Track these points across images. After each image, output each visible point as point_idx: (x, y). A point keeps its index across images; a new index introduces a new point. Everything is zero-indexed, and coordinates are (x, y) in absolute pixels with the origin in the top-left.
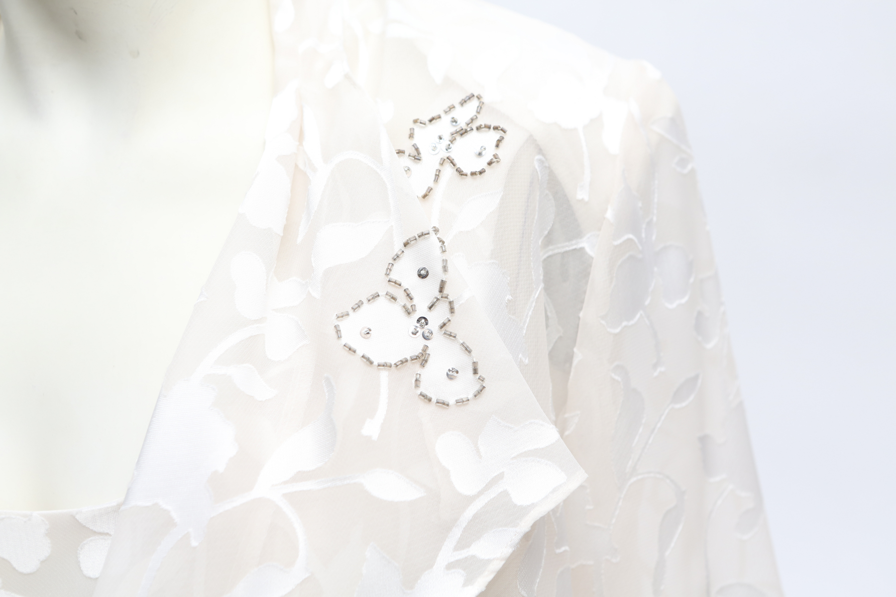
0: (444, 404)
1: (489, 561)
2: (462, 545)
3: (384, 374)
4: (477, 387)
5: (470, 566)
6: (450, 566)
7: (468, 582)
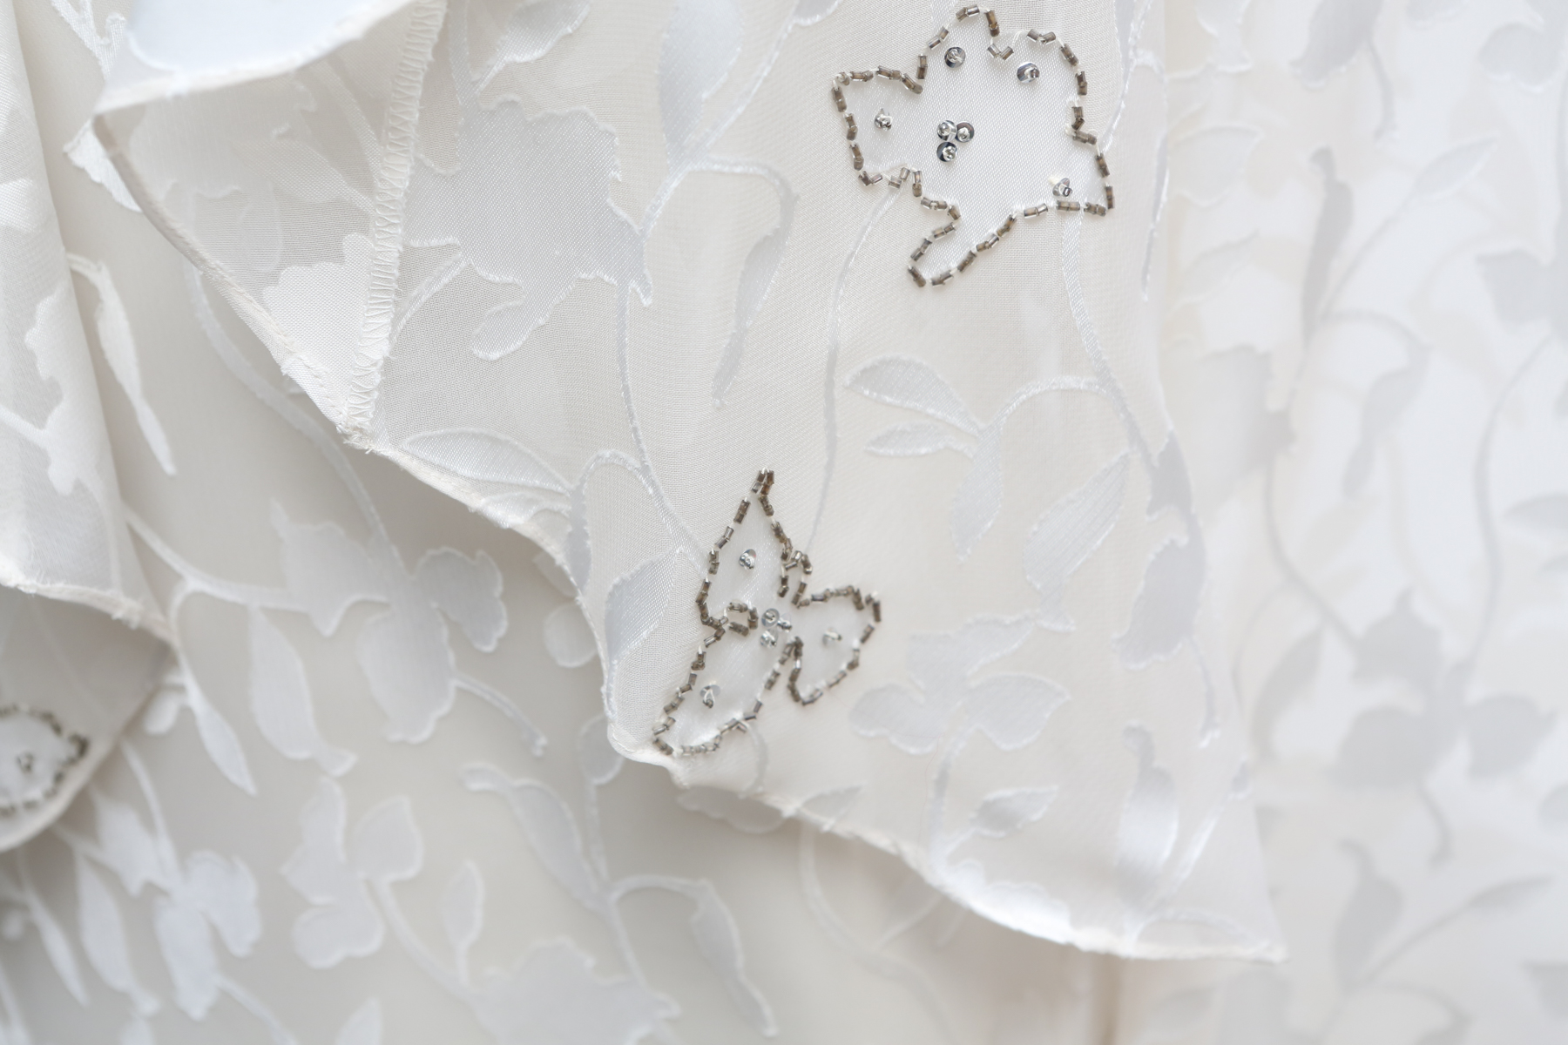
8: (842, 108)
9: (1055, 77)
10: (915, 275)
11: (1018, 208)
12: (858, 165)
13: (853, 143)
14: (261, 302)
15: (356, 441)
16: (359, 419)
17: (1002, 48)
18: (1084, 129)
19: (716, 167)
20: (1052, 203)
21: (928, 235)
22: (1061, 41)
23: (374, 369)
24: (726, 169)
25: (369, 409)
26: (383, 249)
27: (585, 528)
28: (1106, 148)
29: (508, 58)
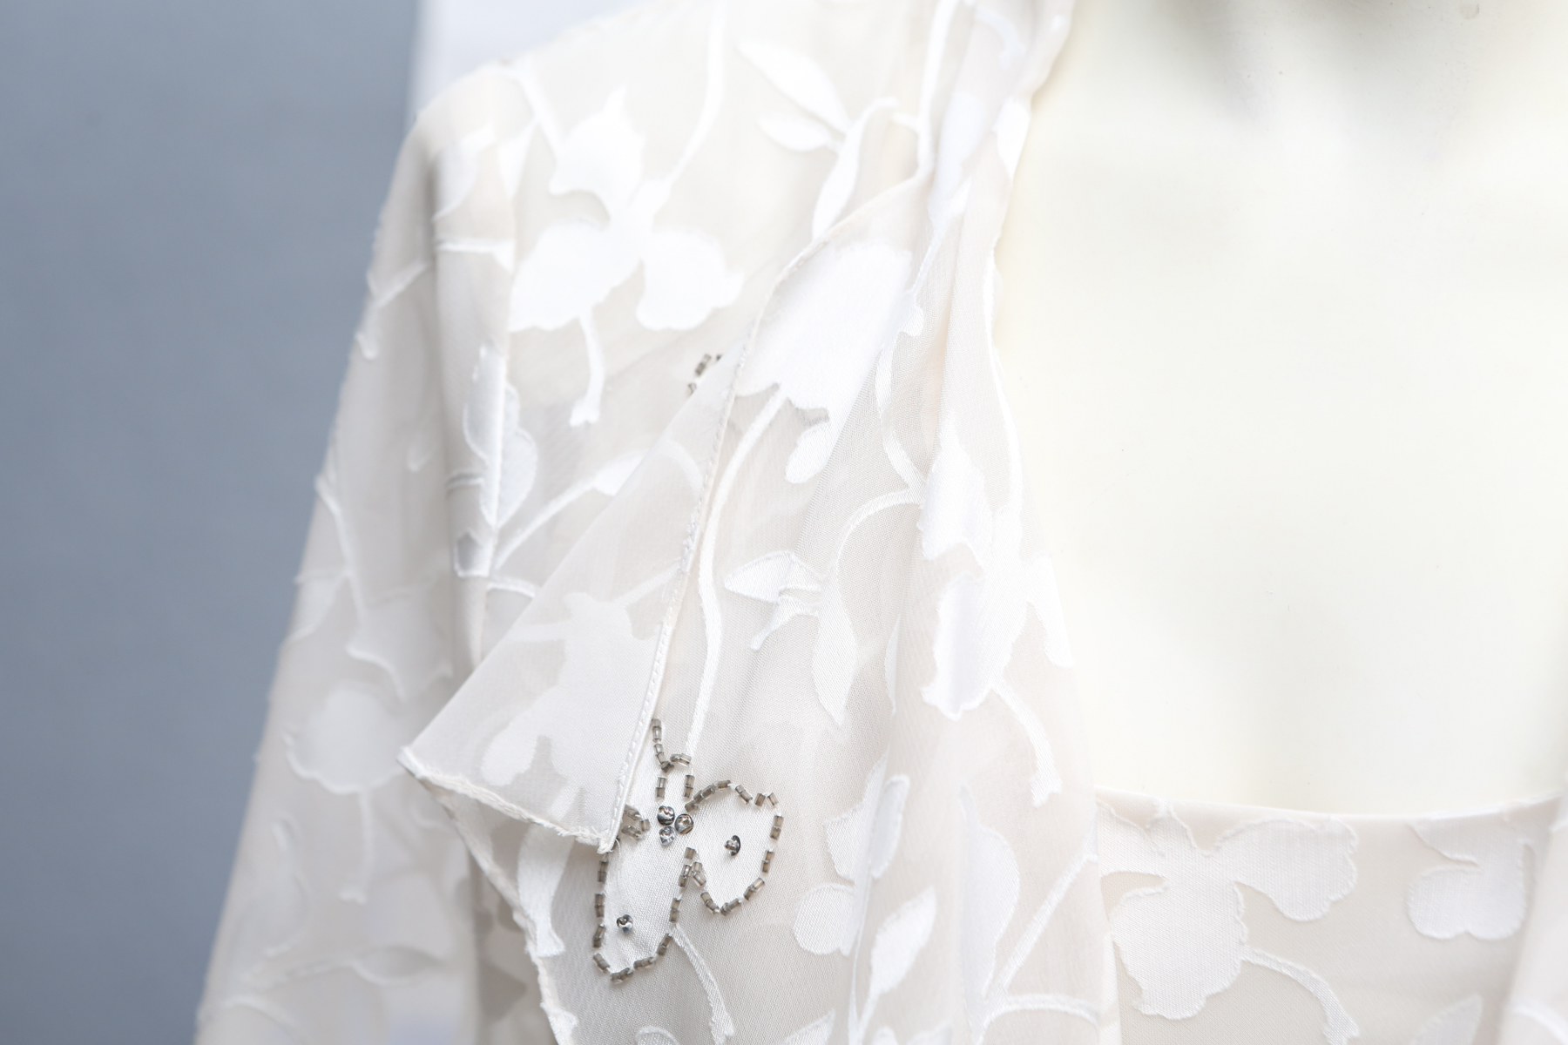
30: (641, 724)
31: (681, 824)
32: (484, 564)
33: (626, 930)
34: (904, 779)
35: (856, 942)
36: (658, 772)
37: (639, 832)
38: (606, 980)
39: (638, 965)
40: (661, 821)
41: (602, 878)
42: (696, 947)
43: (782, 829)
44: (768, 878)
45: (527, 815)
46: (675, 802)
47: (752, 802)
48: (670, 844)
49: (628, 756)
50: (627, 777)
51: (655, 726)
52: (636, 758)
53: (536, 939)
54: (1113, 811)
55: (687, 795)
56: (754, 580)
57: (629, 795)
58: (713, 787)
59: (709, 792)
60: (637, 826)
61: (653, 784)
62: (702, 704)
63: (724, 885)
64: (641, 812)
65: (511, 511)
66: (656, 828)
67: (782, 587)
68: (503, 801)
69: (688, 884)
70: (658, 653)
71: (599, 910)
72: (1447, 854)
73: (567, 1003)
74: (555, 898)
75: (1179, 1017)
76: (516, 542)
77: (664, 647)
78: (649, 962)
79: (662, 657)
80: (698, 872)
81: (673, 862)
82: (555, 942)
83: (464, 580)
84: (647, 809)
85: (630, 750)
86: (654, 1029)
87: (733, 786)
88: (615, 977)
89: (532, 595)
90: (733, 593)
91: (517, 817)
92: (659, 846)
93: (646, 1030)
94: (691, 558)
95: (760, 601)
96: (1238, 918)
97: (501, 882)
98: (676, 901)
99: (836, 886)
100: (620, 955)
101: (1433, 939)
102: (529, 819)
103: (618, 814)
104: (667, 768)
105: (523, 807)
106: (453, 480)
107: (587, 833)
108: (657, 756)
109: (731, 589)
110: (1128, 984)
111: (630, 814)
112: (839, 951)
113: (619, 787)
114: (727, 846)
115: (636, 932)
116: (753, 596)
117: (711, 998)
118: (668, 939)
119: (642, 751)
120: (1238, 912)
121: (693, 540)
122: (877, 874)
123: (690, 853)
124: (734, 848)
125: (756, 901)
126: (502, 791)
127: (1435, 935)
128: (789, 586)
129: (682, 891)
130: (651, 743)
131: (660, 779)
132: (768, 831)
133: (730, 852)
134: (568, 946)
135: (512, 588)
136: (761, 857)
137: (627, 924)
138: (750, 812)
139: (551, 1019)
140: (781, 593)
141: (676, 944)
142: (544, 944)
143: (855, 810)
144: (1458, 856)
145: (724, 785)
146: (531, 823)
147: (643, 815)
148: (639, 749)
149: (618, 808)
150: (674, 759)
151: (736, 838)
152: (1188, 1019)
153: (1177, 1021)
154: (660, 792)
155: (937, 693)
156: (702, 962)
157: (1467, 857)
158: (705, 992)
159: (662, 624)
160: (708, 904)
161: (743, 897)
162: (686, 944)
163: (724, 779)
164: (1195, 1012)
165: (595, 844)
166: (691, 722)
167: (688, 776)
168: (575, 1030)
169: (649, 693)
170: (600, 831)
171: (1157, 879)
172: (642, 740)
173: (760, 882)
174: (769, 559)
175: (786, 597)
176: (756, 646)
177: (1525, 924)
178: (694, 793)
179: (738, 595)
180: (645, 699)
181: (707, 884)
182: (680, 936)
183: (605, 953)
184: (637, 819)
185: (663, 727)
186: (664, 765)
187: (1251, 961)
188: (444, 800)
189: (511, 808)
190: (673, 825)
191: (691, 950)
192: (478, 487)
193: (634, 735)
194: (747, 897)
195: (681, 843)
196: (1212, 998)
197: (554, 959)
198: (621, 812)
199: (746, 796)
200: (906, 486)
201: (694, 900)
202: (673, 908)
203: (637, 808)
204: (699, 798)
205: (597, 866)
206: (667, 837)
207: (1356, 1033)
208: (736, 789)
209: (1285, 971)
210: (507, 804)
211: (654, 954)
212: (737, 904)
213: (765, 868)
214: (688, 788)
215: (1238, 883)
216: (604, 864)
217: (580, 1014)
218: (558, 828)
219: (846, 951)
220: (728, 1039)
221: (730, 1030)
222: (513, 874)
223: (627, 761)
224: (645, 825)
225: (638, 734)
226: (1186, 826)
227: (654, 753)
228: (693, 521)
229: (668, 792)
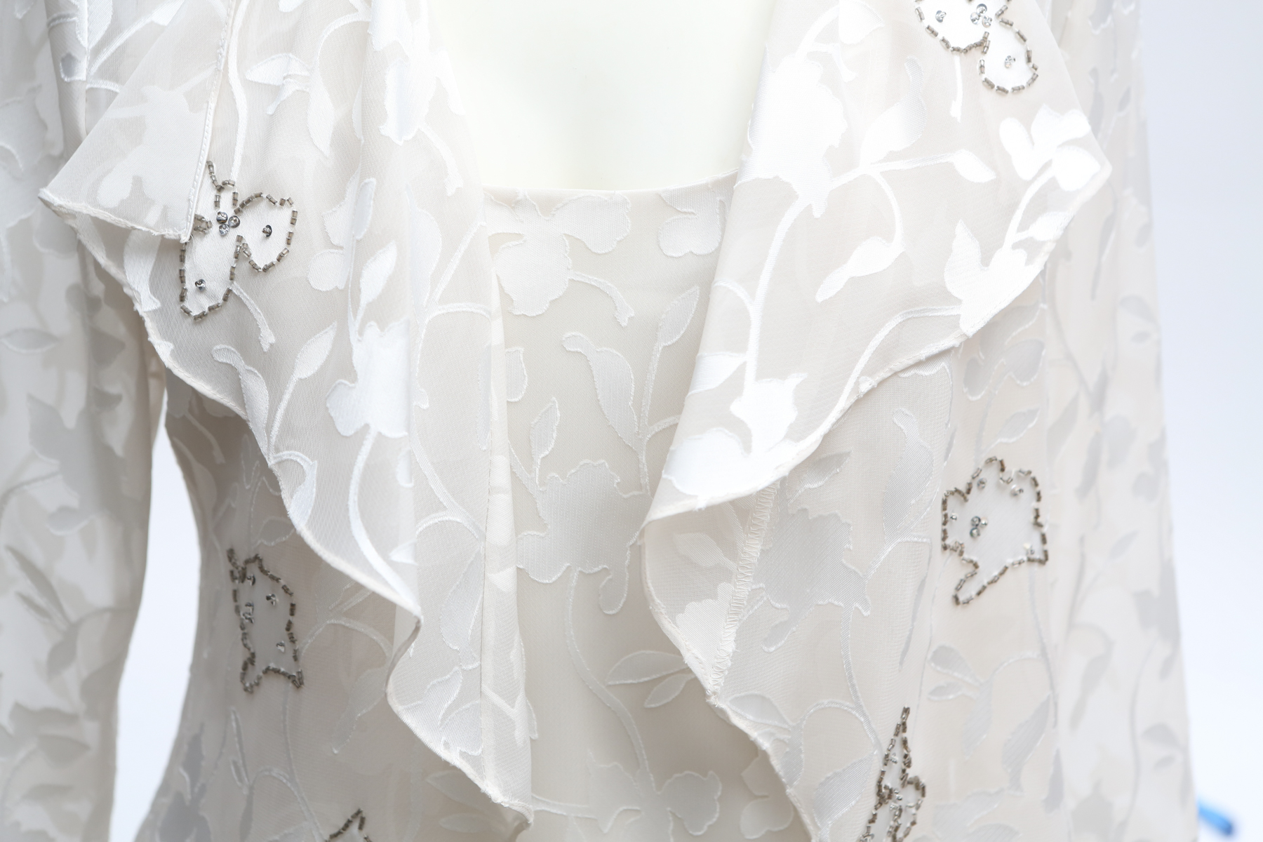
0: (1002, 90)
1: (1043, 243)
2: (1023, 227)
3: (957, 58)
4: (1030, 75)
5: (1030, 247)
6: (1016, 246)
7: (1029, 261)
8: (944, 509)
9: (1029, 494)
10: (956, 599)
11: (1009, 561)
12: (944, 539)
13: (944, 527)
14: (675, 624)
15: (712, 700)
16: (716, 687)
17: (1006, 478)
18: (1040, 520)
19: (916, 539)
20: (1025, 558)
21: (962, 577)
22: (1032, 475)
23: (728, 658)
24: (920, 540)
25: (722, 681)
26: (740, 590)
27: (801, 747)
28: (1045, 530)
29: (808, 486)
30: (200, 164)
31: (233, 221)
32: (83, 73)
33: (200, 288)
34: (373, 180)
35: (348, 279)
36: (215, 192)
37: (205, 229)
38: (190, 320)
39: (211, 309)
40: (219, 220)
41: (182, 260)
42: (248, 294)
43: (297, 219)
44: (291, 248)
45: (130, 224)
46: (227, 209)
47: (278, 204)
48: (226, 235)
49: (193, 184)
50: (194, 197)
51: (209, 165)
52: (199, 184)
53: (141, 301)
54: (493, 198)
55: (234, 204)
56: (265, 72)
57: (196, 208)
58: (252, 197)
59: (249, 201)
60: (204, 225)
61: (212, 199)
62: (239, 150)
63: (263, 254)
64: (205, 217)
65: (98, 37)
66: (216, 227)
67: (285, 74)
68: (113, 217)
69: (240, 257)
70: (207, 121)
71: (182, 279)
72: (679, 209)
73: (165, 336)
74: (151, 275)
75: (535, 315)
76: (104, 56)
77: (211, 117)
78: (218, 306)
79: (210, 123)
80: (246, 249)
81: (229, 244)
82: (154, 301)
83: (69, 83)
84: (210, 215)
85: (195, 180)
86: (223, 346)
87: (264, 196)
88: (196, 318)
89: (118, 91)
90: (252, 81)
91: (124, 226)
92: (219, 236)
93: (218, 347)
94: (223, 60)
95: (270, 85)
96: (566, 255)
97: (113, 270)
98: (233, 268)
99: (332, 251)
100: (197, 304)
101: (672, 257)
102: (132, 227)
103: (191, 219)
104: (220, 189)
105: (128, 220)
106: (54, 20)
107: (171, 232)
108: (213, 182)
109: (250, 79)
110: (505, 297)
111: (199, 219)
112: (337, 288)
113: (189, 203)
114: (264, 232)
115: (208, 289)
116: (265, 82)
117: (259, 322)
118: (229, 291)
119: (202, 182)
120: (566, 252)
121: (224, 50)
122: (358, 237)
123: (240, 239)
124: (268, 232)
125: (284, 262)
126: (112, 211)
127: (674, 255)
128: (290, 73)
129: (236, 262)
130: (207, 175)
131: (216, 196)
132: (289, 220)
133: (265, 235)
134: (163, 303)
135: (103, 86)
136: (285, 236)
137: (202, 285)
138: (276, 210)
139: (156, 347)
140: (284, 78)
141: (234, 294)
142: (146, 304)
143: (341, 206)
144: (685, 210)
145: (259, 196)
146: (134, 229)
147: (207, 218)
148: (201, 179)
149: (191, 216)
150: (224, 184)
151: (269, 227)
152: (540, 315)
153: (534, 317)
154: (217, 204)
155: (389, 129)
156: (252, 302)
157: (690, 210)
158: (255, 320)
159: (208, 102)
160: (254, 267)
161: (276, 260)
162: (241, 293)
163: (258, 192)
164: (544, 311)
165: (178, 238)
166: (233, 161)
167: (234, 193)
168: (173, 351)
169: (204, 146)
170: (180, 230)
171: (519, 236)
172: (202, 174)
173: (286, 251)
174: (273, 59)
175: (289, 80)
176: (270, 113)
177: (720, 244)
178: (239, 202)
179: (255, 83)
180: (201, 149)
181: (252, 256)
182: (237, 288)
183: (187, 304)
184: (203, 221)
185: (214, 165)
186: (218, 188)
187: (574, 279)
188: (71, 222)
189: (120, 221)
190: (227, 223)
191: (245, 296)
192: (74, 22)
193: (196, 171)
194: (279, 260)
195: (233, 234)
196: (552, 302)
197: (155, 311)
198: (193, 218)
199: (274, 201)
200: (357, 10)
201: (245, 266)
202: (231, 272)
203: (203, 215)
204: (243, 205)
205: (179, 251)
206: (224, 231)
207: (633, 315)
208: (267, 197)
209: (593, 283)
210: (117, 219)
211: (221, 301)
212: (272, 265)
213: (288, 242)
214: (235, 200)
215: (565, 234)
216: (184, 251)
217: (174, 341)
218: (152, 231)
219: (341, 287)
220: (271, 345)
221: (272, 340)
222: (121, 265)
223: (193, 186)
224: (209, 225)
225: (199, 171)
226: (535, 204)
227: (210, 181)
228: (223, 38)
229: (222, 204)
